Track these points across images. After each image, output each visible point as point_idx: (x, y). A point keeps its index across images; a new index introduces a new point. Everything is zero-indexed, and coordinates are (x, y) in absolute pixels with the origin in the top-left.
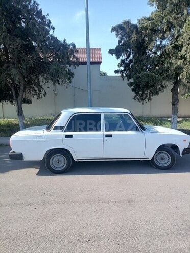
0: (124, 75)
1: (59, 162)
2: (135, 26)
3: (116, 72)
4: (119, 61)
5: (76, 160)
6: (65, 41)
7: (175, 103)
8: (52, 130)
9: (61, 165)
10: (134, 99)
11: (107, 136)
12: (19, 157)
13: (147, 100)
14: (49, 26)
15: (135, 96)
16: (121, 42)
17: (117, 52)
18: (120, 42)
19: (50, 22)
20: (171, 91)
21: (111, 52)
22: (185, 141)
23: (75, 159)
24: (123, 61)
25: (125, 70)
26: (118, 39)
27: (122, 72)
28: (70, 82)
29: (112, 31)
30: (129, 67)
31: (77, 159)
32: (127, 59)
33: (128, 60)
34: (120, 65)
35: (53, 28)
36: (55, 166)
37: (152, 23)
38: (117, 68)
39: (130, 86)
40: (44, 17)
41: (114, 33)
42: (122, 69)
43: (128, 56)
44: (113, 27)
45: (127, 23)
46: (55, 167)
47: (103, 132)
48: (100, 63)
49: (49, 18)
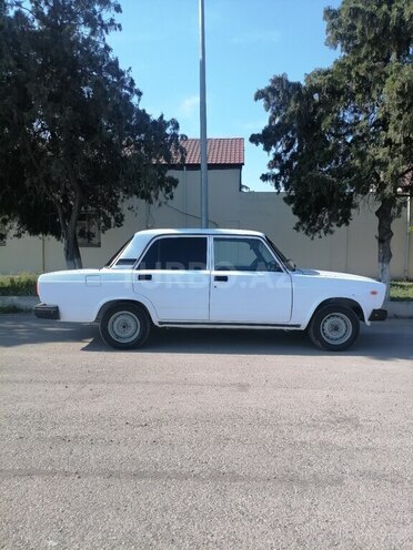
0: (281, 183)
1: (126, 326)
2: (297, 86)
3: (265, 178)
4: (271, 158)
5: (157, 324)
6: (162, 117)
7: (386, 238)
8: (114, 266)
9: (129, 332)
10: (297, 229)
11: (219, 278)
12: (52, 314)
13: (322, 231)
14: (131, 90)
15: (299, 224)
16: (274, 119)
17: (265, 138)
18: (272, 120)
19: (132, 83)
20: (377, 213)
21: (254, 139)
22: (374, 293)
23: (156, 322)
24: (278, 157)
25: (282, 173)
26: (269, 114)
27: (275, 178)
28: (172, 197)
29: (256, 99)
30: (291, 169)
31: (161, 323)
32: (285, 152)
33: (289, 154)
34: (272, 165)
35: (140, 94)
36: (119, 334)
37: (329, 79)
38: (266, 171)
39: (289, 204)
40: (123, 74)
41: (262, 102)
42: (276, 171)
43: (289, 147)
44: (259, 91)
45: (279, 81)
46: (118, 337)
47: (210, 272)
48: (239, 166)
49: (132, 74)
